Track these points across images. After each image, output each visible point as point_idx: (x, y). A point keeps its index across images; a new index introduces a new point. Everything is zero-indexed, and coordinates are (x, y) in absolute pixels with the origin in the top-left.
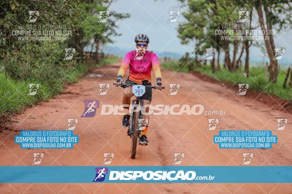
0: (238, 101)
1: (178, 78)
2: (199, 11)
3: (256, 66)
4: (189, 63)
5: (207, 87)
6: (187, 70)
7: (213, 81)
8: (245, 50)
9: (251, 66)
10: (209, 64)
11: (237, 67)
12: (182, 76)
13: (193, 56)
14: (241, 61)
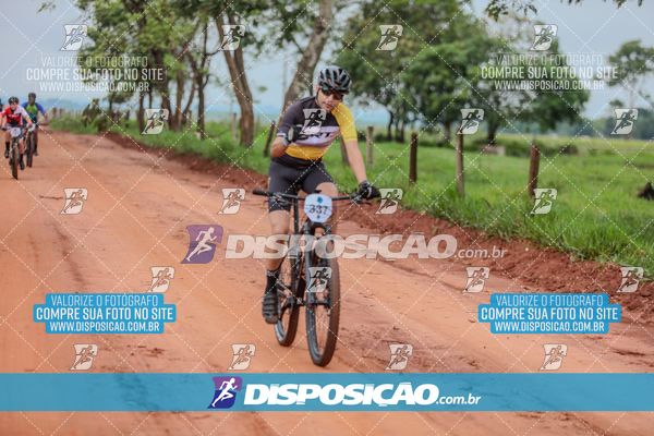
0: (187, 180)
1: (80, 143)
2: (115, 24)
3: (217, 120)
4: (98, 117)
5: (133, 159)
6: (97, 129)
7: (143, 147)
8: (196, 93)
9: (207, 120)
10: (133, 117)
11: (184, 122)
12: (88, 141)
13: (104, 105)
14: (190, 112)
